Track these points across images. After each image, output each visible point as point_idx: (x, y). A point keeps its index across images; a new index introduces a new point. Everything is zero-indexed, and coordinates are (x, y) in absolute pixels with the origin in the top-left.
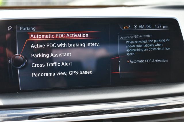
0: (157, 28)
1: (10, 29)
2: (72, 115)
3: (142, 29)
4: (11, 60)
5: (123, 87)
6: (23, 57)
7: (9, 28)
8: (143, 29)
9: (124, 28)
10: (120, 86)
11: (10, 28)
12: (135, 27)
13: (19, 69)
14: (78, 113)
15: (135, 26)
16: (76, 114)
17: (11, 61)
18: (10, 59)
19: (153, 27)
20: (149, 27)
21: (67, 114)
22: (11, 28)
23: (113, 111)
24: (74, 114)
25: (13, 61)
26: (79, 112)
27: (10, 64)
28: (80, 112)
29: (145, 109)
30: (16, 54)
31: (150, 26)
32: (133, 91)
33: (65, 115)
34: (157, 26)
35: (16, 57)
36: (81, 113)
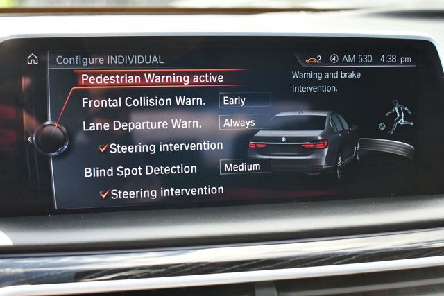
0: (385, 63)
1: (32, 60)
2: (181, 271)
3: (350, 64)
4: (34, 136)
5: (303, 203)
6: (64, 129)
7: (30, 59)
8: (353, 64)
9: (307, 61)
10: (296, 202)
11: (32, 57)
12: (334, 59)
13: (54, 157)
14: (194, 267)
15: (332, 58)
16: (189, 269)
17: (34, 139)
18: (32, 134)
19: (376, 60)
20: (367, 60)
21: (169, 268)
22: (35, 59)
23: (280, 263)
24: (186, 270)
25: (39, 138)
26: (198, 264)
27: (32, 145)
28: (200, 265)
29: (357, 258)
30: (47, 120)
31: (368, 58)
32: (328, 214)
33: (162, 270)
34: (385, 59)
35: (46, 128)
36: (202, 267)
